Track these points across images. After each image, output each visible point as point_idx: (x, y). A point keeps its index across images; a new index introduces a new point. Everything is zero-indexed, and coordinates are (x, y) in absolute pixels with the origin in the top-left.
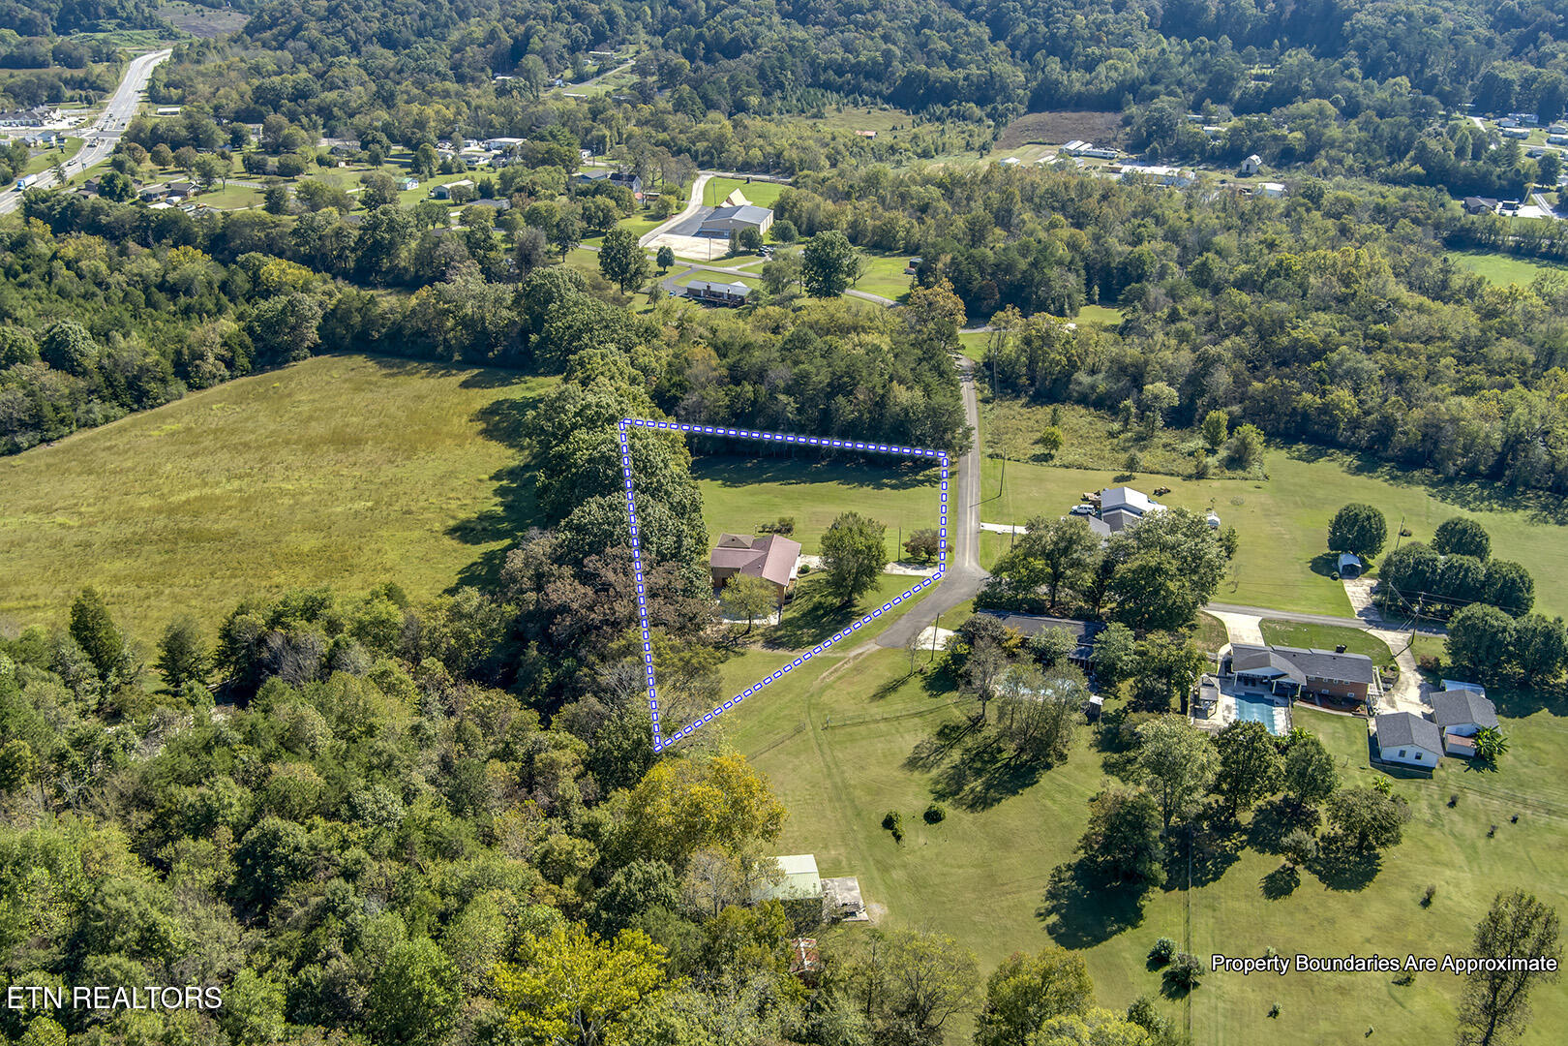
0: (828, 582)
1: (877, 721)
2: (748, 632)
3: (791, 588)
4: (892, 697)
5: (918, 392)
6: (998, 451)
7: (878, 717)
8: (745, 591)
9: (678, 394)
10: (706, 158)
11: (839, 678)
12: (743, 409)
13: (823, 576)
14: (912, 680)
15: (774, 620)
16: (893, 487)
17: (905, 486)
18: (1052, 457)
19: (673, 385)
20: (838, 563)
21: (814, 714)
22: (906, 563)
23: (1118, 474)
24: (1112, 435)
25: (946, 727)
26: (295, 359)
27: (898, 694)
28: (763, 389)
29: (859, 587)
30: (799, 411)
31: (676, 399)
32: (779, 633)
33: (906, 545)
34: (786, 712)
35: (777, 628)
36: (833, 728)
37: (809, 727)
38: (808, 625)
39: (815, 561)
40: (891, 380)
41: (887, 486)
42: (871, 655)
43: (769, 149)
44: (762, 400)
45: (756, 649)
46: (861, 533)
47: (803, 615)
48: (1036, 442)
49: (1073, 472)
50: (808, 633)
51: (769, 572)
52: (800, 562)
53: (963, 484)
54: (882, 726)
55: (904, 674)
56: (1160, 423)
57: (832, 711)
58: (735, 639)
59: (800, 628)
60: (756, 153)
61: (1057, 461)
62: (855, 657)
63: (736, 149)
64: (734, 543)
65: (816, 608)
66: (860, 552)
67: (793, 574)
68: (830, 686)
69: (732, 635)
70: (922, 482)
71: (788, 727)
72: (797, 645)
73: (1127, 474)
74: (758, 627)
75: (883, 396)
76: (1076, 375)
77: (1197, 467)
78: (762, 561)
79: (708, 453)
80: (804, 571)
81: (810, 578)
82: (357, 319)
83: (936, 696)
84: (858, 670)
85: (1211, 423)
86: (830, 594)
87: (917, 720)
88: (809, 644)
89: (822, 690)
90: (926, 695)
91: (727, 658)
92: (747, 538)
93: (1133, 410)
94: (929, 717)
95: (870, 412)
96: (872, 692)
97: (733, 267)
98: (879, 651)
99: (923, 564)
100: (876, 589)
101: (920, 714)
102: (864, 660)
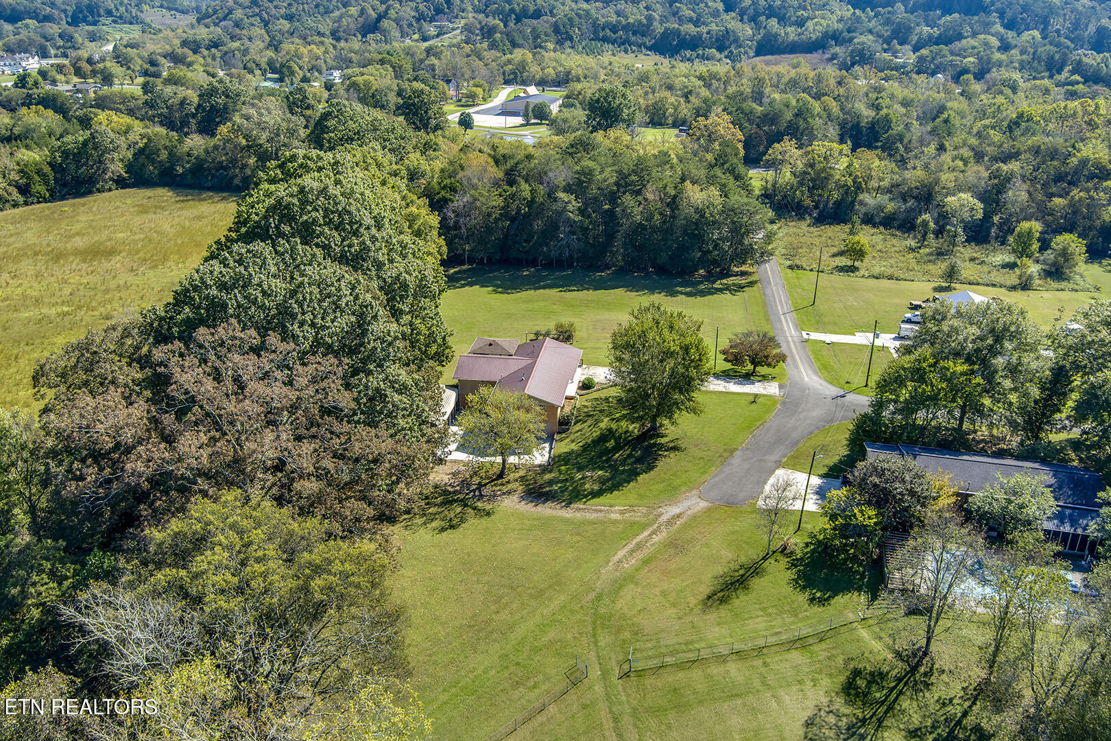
0: (620, 401)
1: (722, 659)
2: (501, 475)
3: (567, 410)
4: (741, 601)
5: (714, 192)
6: (798, 263)
7: (725, 651)
8: (496, 415)
9: (448, 196)
10: (512, 76)
11: (646, 562)
12: (519, 209)
13: (615, 392)
14: (770, 565)
15: (540, 456)
16: (689, 294)
17: (703, 294)
18: (857, 269)
19: (444, 188)
20: (638, 369)
21: (604, 640)
22: (726, 375)
23: (936, 285)
24: (912, 250)
25: (857, 673)
26: (99, 191)
27: (752, 596)
28: (542, 190)
29: (666, 407)
30: (582, 211)
31: (445, 201)
32: (547, 477)
33: (724, 352)
34: (551, 635)
35: (544, 469)
36: (640, 673)
37: (595, 673)
38: (593, 464)
39: (601, 374)
40: (683, 180)
41: (682, 293)
42: (694, 517)
43: (561, 69)
44: (539, 199)
45: (511, 505)
46: (671, 327)
47: (585, 448)
48: (834, 256)
49: (884, 283)
50: (591, 478)
51: (536, 387)
52: (580, 375)
53: (768, 292)
54: (734, 670)
55: (754, 554)
56: (962, 238)
57: (637, 632)
58: (480, 485)
59: (580, 468)
60: (550, 72)
61: (862, 272)
62: (670, 522)
63: (534, 69)
64: (490, 349)
65: (603, 438)
66: (671, 354)
67: (572, 390)
68: (630, 578)
69: (476, 480)
70: (720, 290)
71: (555, 668)
72: (575, 495)
73: (944, 284)
74: (517, 468)
75: (675, 197)
76: (861, 197)
77: (1020, 277)
78: (526, 372)
79: (481, 262)
80: (586, 386)
81: (595, 395)
82: (164, 155)
83: (823, 602)
84: (675, 545)
85: (1020, 235)
86: (624, 416)
87: (796, 656)
88: (596, 494)
89: (617, 586)
90: (802, 598)
91: (463, 520)
92: (510, 342)
93: (932, 225)
94: (821, 651)
95: (661, 214)
96: (705, 590)
97: (526, 131)
98: (707, 511)
99: (747, 377)
100: (694, 411)
101: (800, 643)
102: (686, 526)
